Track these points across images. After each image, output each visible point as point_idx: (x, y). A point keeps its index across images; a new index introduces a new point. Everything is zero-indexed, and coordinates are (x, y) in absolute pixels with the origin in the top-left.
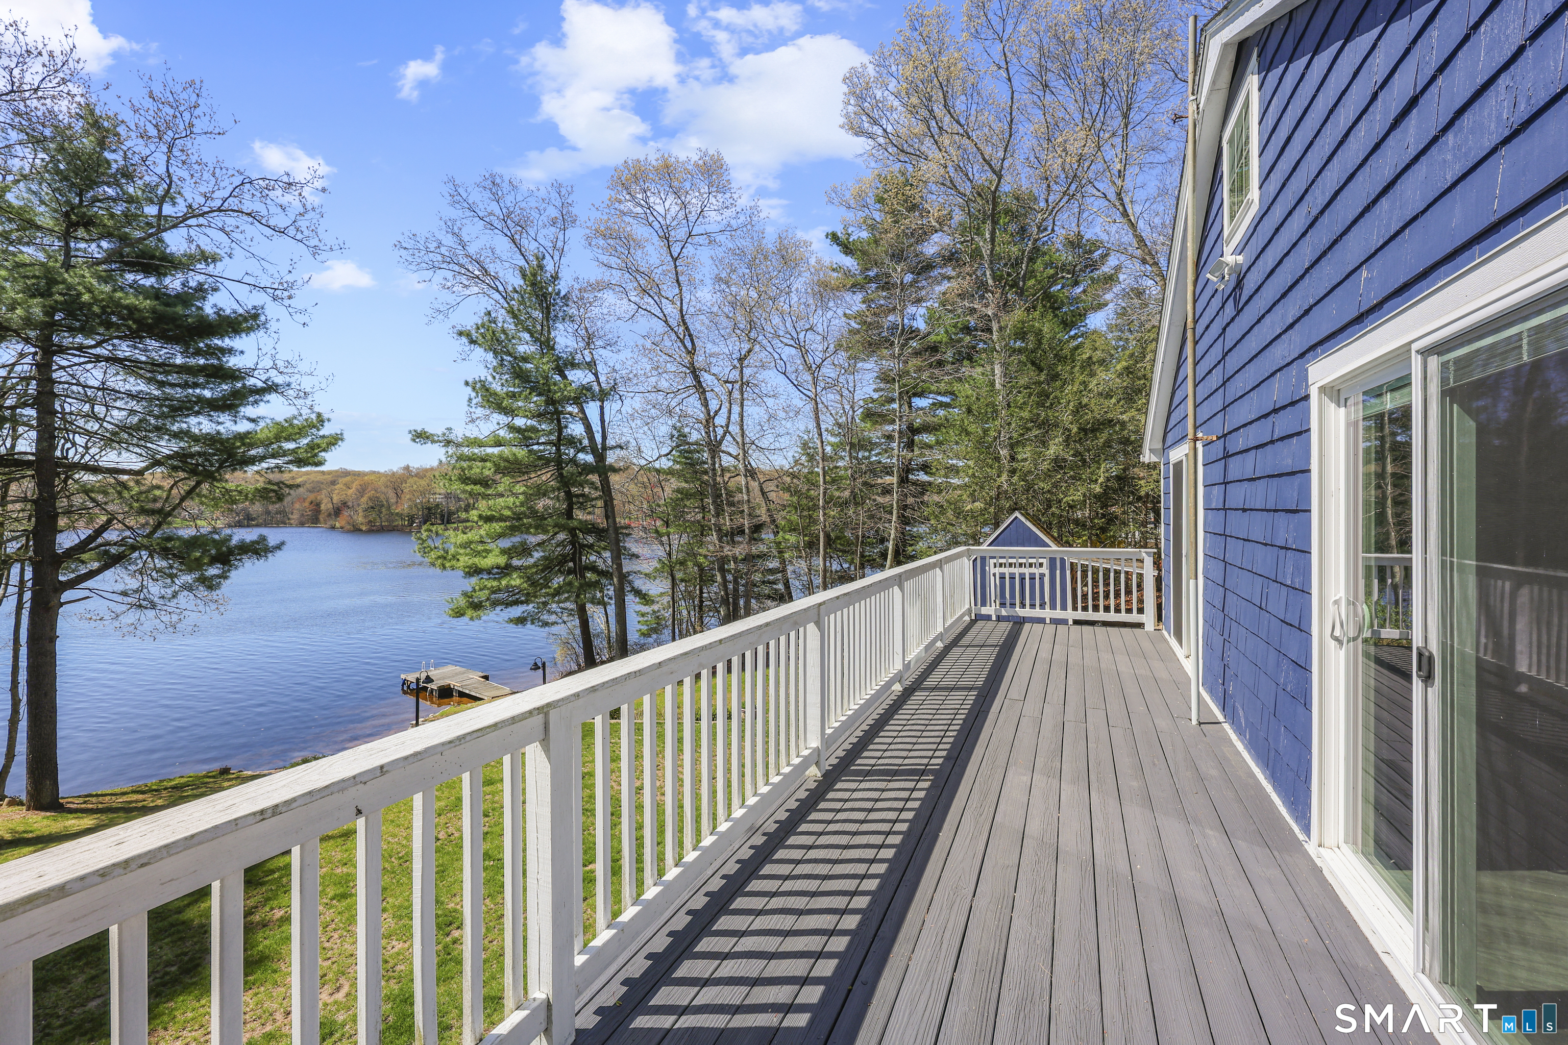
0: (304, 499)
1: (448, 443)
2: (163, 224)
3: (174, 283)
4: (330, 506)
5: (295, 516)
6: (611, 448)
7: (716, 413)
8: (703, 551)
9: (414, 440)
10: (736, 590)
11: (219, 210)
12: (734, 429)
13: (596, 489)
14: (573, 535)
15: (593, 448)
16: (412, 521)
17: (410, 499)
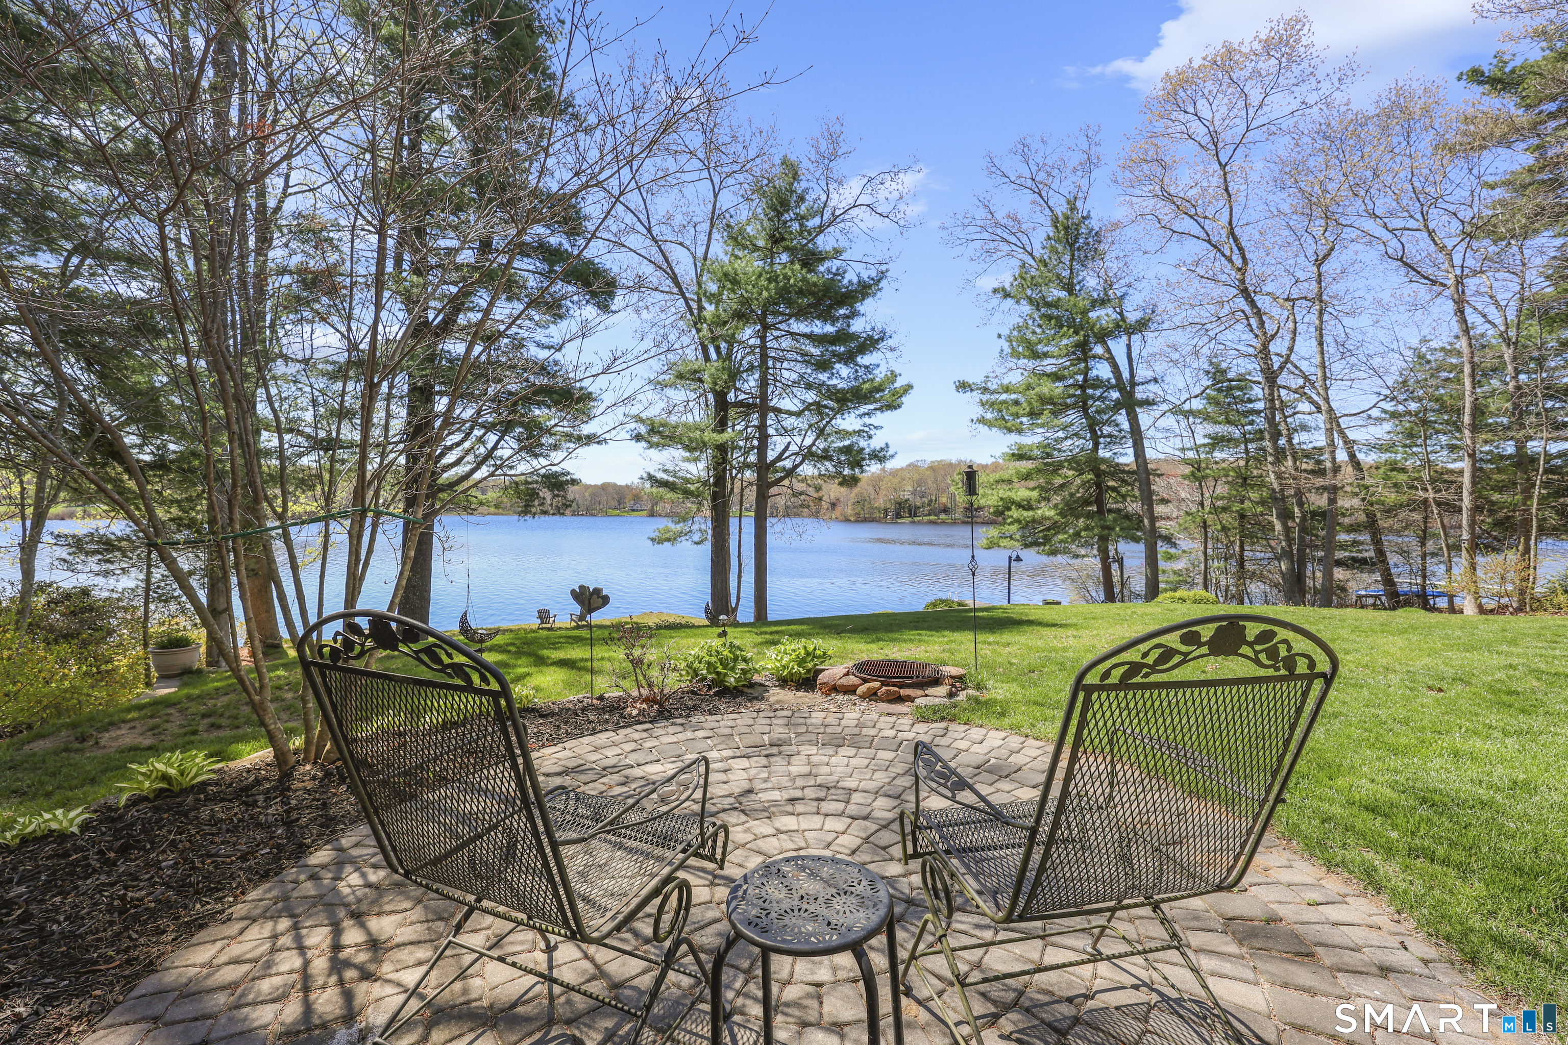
2: (821, 229)
4: (828, 501)
6: (1140, 384)
13: (1121, 431)
14: (1098, 476)
15: (1120, 385)
16: (886, 514)
17: (885, 495)
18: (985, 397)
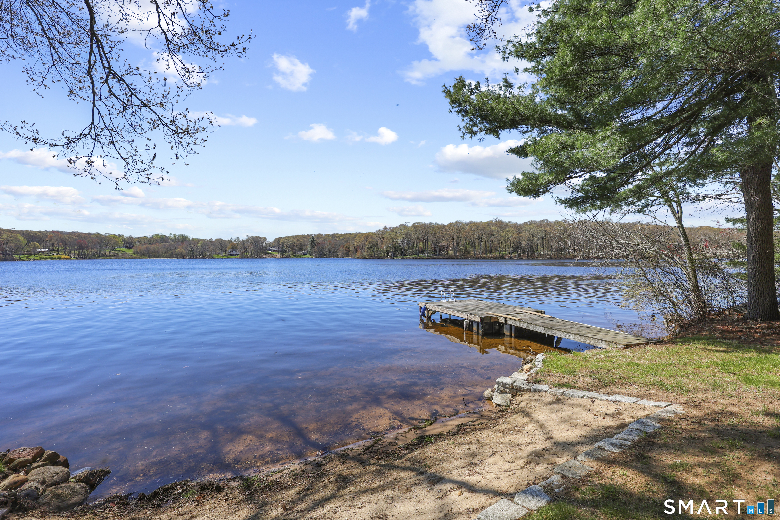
4: (353, 248)
5: (340, 254)
16: (388, 254)
17: (387, 243)
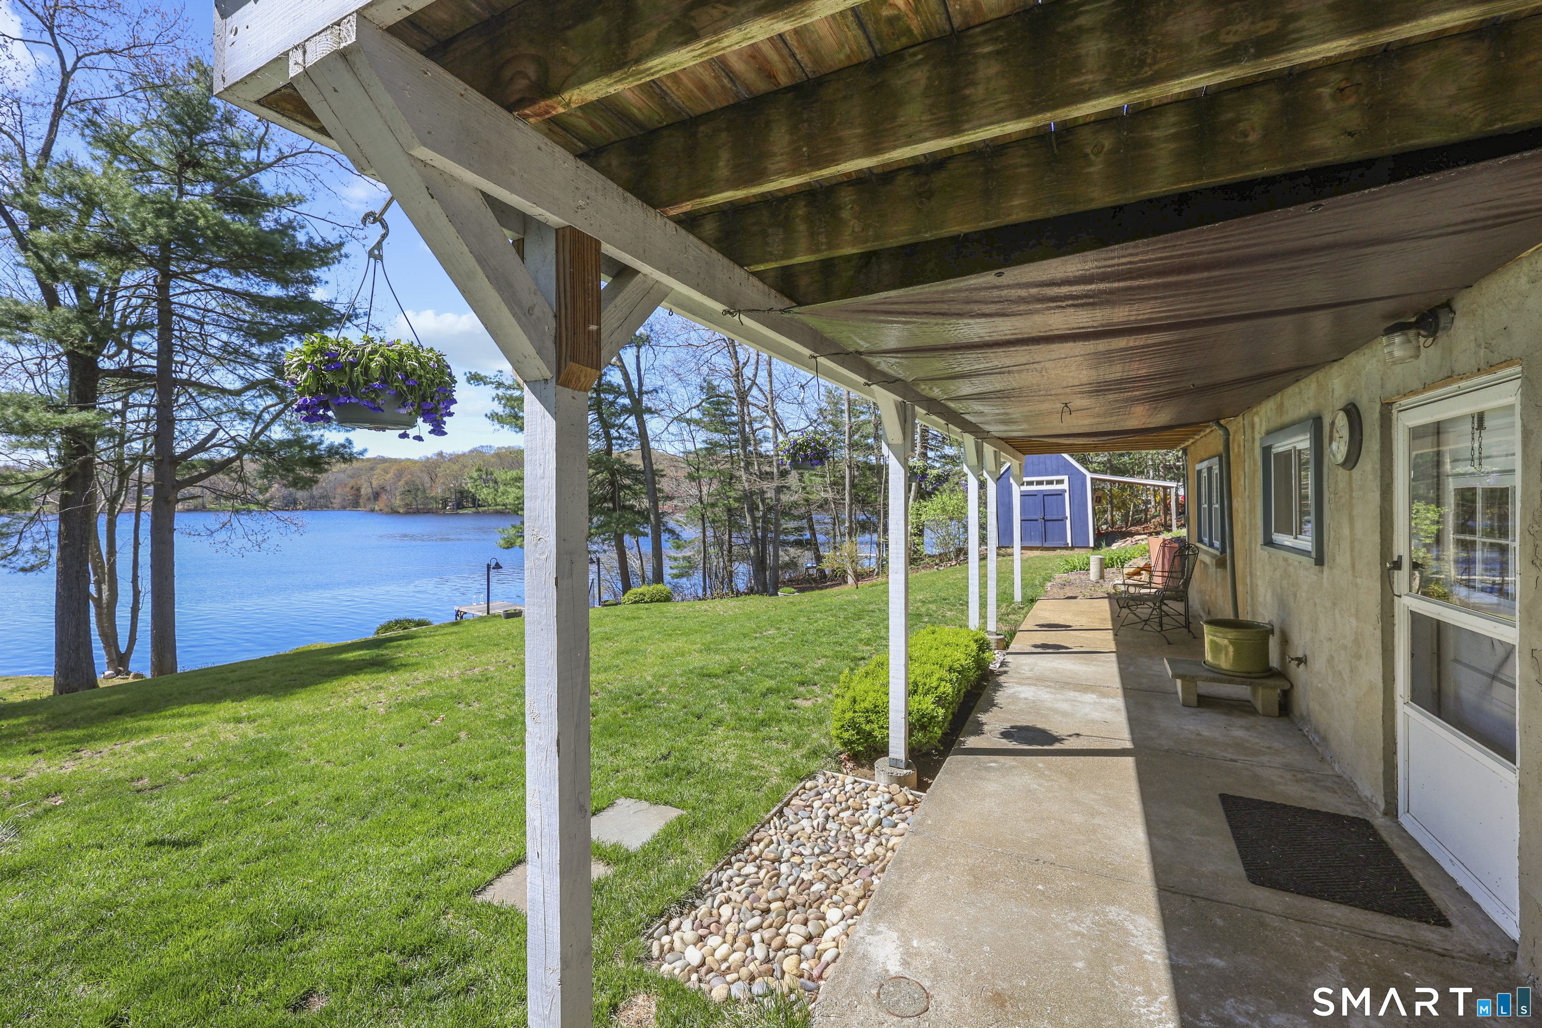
0: (345, 485)
1: (499, 385)
2: (260, 166)
3: (268, 223)
4: (370, 490)
5: (337, 501)
6: (646, 393)
7: (745, 364)
8: (732, 494)
9: (469, 382)
10: (764, 536)
11: (307, 151)
12: (762, 379)
13: (633, 434)
14: (613, 475)
15: (630, 393)
16: (445, 505)
17: (443, 483)
18: (500, 392)
